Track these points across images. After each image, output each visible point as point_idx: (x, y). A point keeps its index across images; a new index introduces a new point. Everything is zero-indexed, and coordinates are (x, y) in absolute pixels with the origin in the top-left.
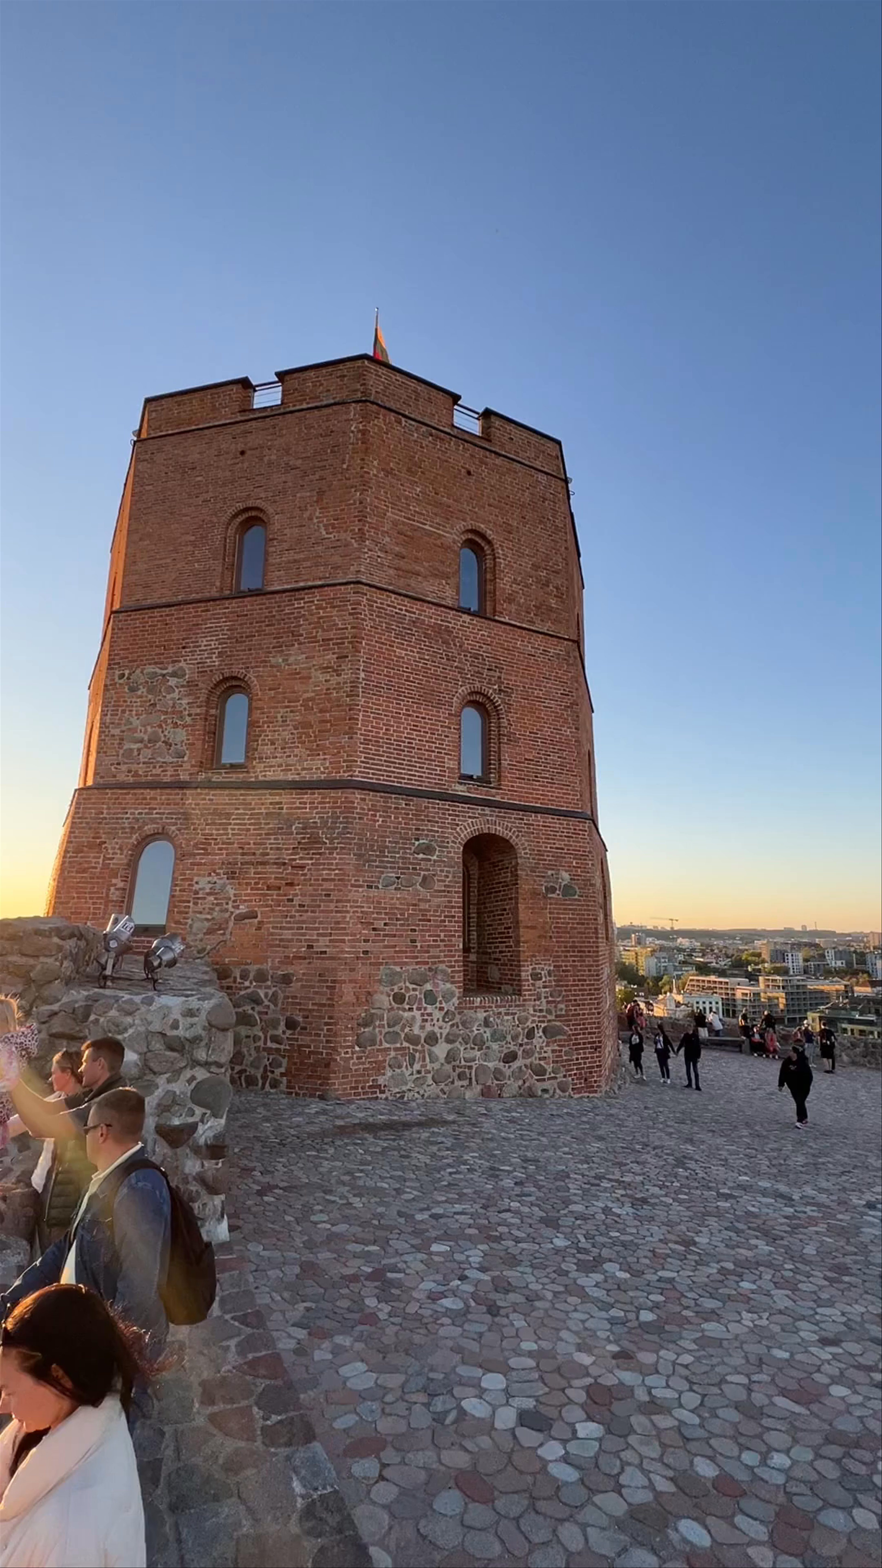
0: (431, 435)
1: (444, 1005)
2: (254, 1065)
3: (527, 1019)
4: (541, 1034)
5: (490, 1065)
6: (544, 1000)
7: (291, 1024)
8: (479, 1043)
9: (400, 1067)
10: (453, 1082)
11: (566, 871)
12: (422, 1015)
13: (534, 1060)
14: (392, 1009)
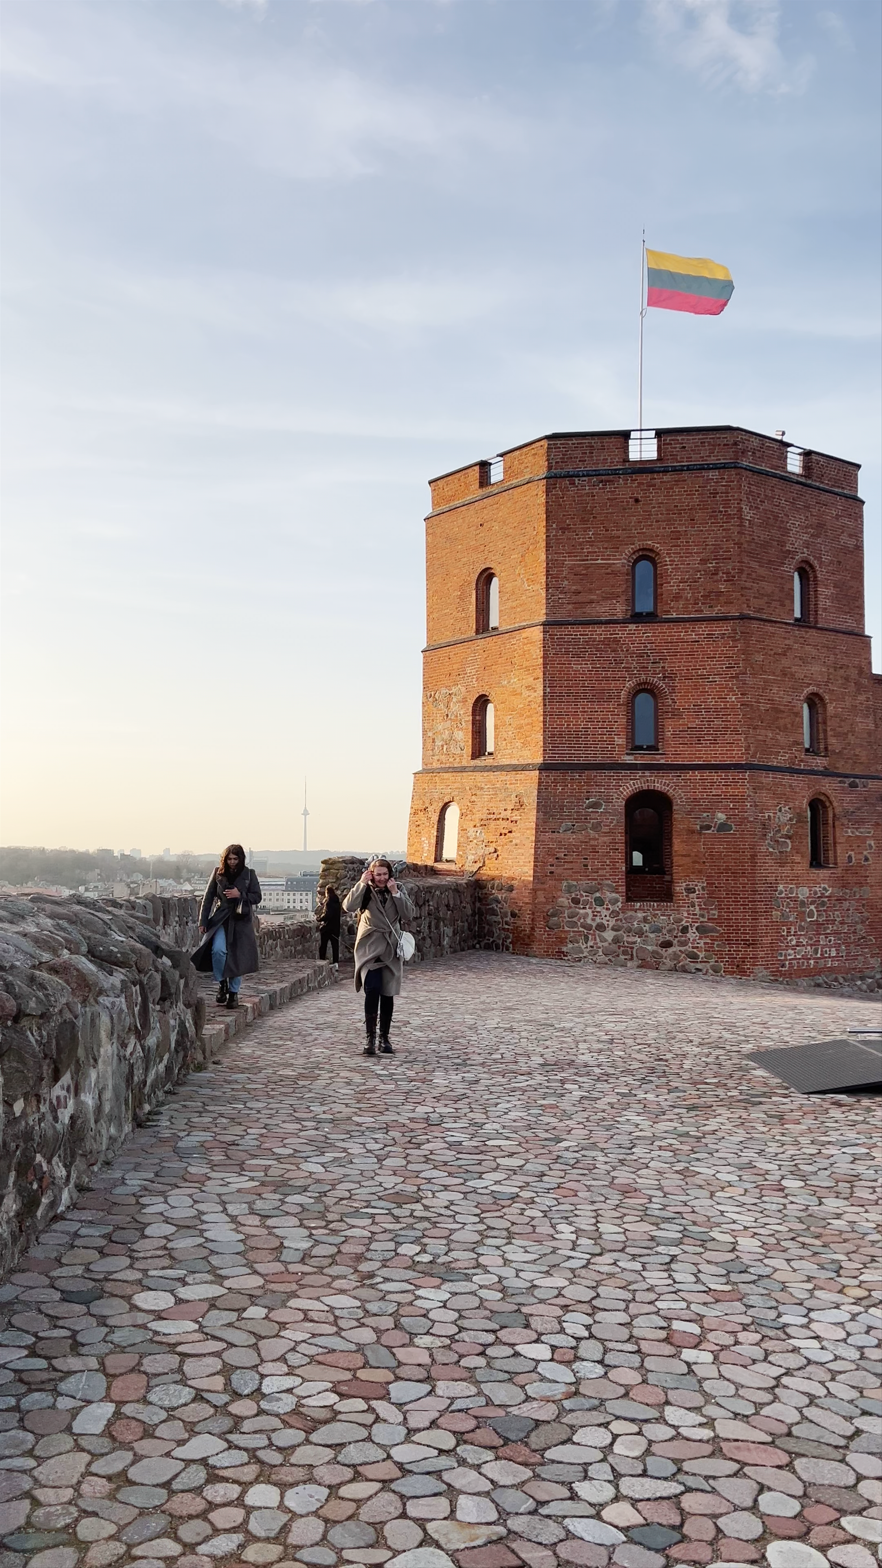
0: (602, 481)
1: (610, 906)
2: (499, 937)
3: (682, 920)
4: (695, 930)
5: (649, 948)
6: (697, 908)
7: (514, 915)
8: (640, 933)
9: (578, 943)
10: (618, 956)
11: (722, 812)
12: (593, 912)
13: (689, 948)
14: (570, 907)
